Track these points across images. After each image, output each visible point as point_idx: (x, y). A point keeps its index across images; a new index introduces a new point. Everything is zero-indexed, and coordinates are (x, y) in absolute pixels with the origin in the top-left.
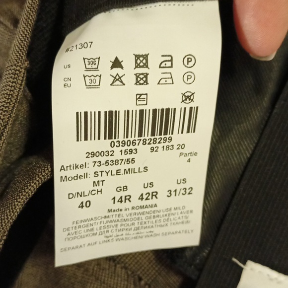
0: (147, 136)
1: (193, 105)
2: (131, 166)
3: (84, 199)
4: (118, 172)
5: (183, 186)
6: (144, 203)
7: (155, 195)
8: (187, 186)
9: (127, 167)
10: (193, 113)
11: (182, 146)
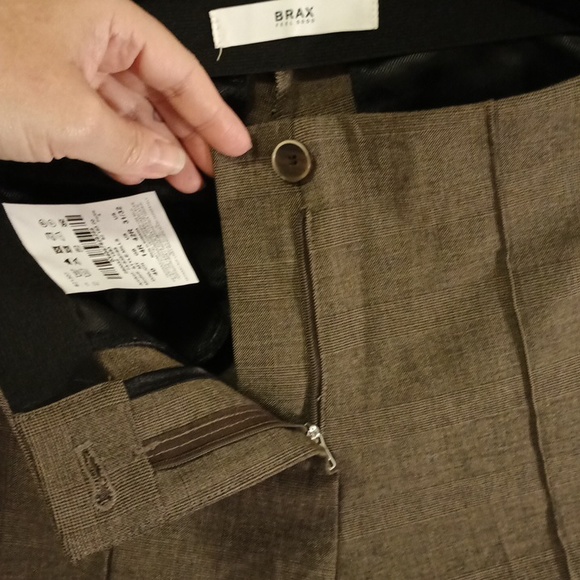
0: (96, 243)
1: (66, 219)
2: (119, 249)
3: (152, 273)
4: (127, 256)
5: (118, 215)
6: (138, 236)
7: (130, 231)
8: (117, 212)
9: (121, 252)
10: (72, 218)
11: (93, 221)
